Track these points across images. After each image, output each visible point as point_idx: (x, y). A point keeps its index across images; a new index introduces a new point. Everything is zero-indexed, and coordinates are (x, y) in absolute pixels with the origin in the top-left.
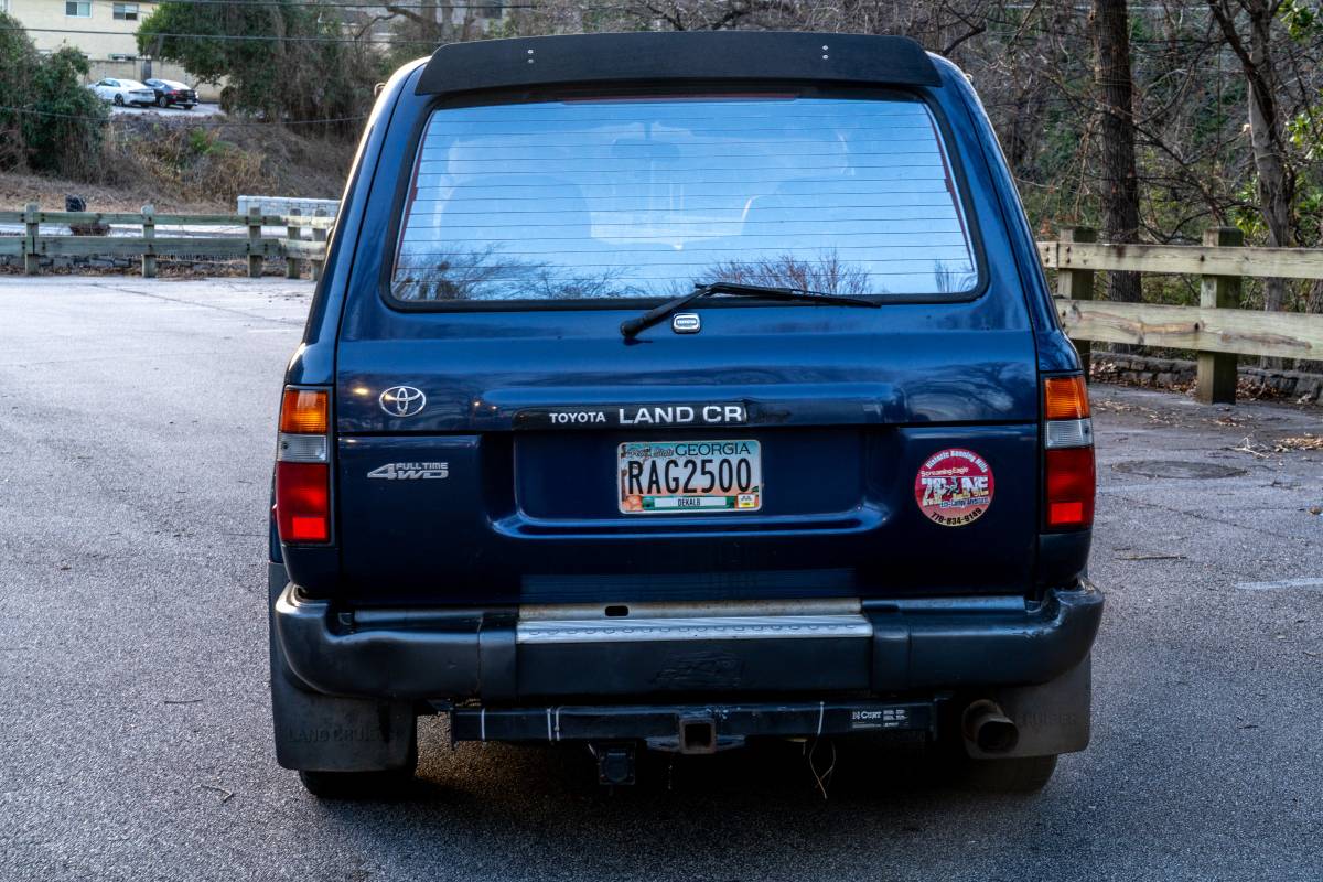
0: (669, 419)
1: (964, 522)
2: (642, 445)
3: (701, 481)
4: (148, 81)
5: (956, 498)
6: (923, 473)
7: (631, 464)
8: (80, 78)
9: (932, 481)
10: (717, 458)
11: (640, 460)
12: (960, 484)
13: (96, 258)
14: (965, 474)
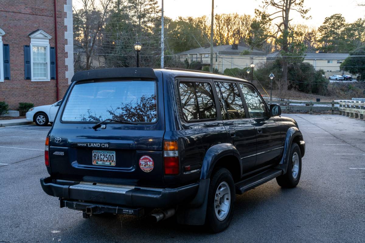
0: (96, 146)
1: (149, 172)
2: (97, 151)
3: (106, 159)
4: (343, 75)
5: (147, 166)
6: (140, 160)
7: (95, 154)
8: (323, 76)
9: (142, 162)
10: (108, 154)
11: (96, 154)
12: (147, 163)
13: (301, 110)
14: (148, 161)
